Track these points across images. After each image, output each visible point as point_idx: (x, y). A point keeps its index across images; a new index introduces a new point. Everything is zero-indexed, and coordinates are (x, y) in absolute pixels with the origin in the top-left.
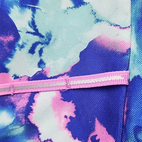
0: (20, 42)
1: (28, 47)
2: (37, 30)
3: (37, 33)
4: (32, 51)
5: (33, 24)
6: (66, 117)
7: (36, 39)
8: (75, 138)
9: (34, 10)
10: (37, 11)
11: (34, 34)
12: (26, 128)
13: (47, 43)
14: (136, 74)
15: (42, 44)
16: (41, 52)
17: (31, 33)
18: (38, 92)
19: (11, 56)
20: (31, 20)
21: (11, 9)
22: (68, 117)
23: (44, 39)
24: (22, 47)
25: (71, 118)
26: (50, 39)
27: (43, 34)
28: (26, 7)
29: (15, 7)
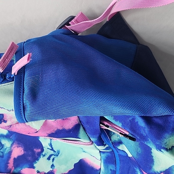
0: (44, 153)
3: (52, 149)
7: (52, 152)
16: (53, 160)
17: (50, 149)
19: (38, 159)
20: (50, 143)
23: (56, 153)
24: (44, 156)
26: (59, 154)
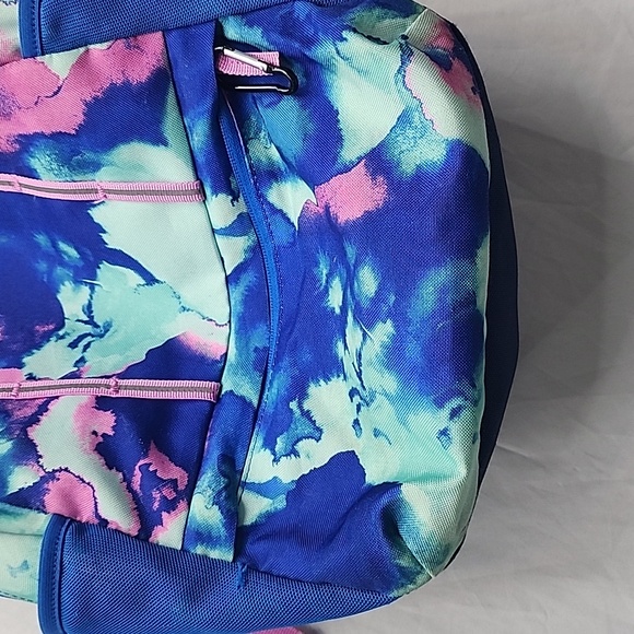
1: (70, 340)
2: (91, 318)
4: (73, 345)
5: (89, 309)
6: (95, 433)
8: (111, 468)
9: (92, 287)
10: (97, 288)
11: (86, 322)
12: (14, 446)
13: (102, 336)
14: (229, 389)
15: (93, 336)
18: (57, 397)
21: (62, 287)
22: (100, 434)
25: (104, 435)
27: (100, 324)
28: (81, 283)
29: (66, 283)
